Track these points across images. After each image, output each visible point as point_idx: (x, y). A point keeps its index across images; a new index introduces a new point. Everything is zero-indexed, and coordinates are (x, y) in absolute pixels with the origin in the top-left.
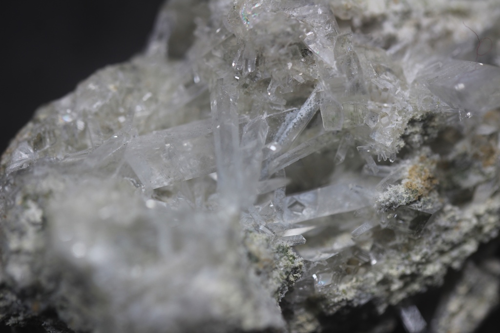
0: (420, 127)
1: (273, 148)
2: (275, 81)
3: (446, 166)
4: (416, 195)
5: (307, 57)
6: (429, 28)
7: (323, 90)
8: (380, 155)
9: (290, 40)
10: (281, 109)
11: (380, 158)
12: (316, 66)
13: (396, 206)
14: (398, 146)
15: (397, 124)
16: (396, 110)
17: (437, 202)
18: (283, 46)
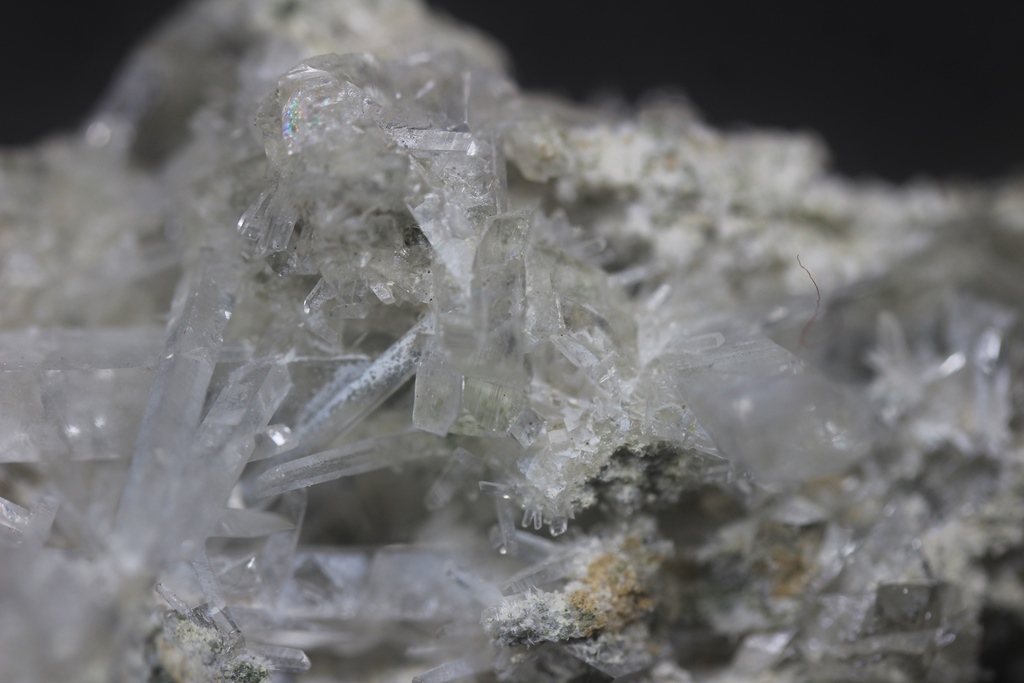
0: (640, 470)
1: (278, 439)
2: (326, 285)
3: (688, 572)
4: (588, 626)
5: (414, 248)
6: (733, 243)
7: (433, 332)
8: (530, 513)
9: (378, 202)
10: (332, 350)
11: (528, 520)
12: (431, 273)
13: (534, 640)
14: (577, 502)
15: (583, 452)
16: (590, 421)
17: (639, 652)
18: (357, 212)
